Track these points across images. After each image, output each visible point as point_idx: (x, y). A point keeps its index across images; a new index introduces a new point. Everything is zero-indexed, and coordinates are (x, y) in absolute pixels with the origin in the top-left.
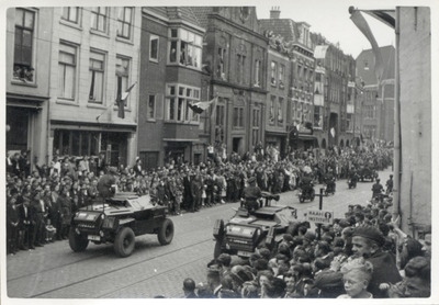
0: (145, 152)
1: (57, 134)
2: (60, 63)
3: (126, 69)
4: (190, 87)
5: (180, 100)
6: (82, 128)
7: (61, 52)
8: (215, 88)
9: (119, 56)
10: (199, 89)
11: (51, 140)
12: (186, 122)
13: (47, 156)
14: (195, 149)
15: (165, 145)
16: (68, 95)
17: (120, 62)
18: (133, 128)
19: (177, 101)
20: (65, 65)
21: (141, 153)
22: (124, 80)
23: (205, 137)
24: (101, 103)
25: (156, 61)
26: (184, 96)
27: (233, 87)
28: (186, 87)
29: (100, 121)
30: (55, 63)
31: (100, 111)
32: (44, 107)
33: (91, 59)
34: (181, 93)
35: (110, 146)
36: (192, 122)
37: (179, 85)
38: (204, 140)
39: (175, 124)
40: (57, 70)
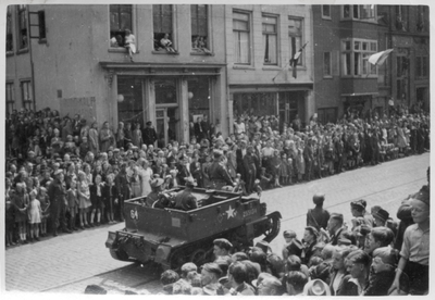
0: (323, 109)
1: (236, 97)
2: (234, 31)
3: (299, 29)
4: (365, 40)
5: (357, 55)
6: (260, 90)
7: (234, 20)
8: (394, 39)
9: (291, 18)
10: (376, 41)
11: (231, 103)
12: (364, 76)
13: (228, 118)
14: (375, 103)
15: (344, 100)
16: (244, 59)
17: (292, 23)
18: (310, 86)
19: (353, 56)
20: (239, 31)
21: (318, 110)
22: (297, 41)
23: (385, 89)
24: (276, 64)
25: (329, 18)
26: (360, 50)
27: (414, 36)
28: (362, 40)
29: (277, 82)
30: (229, 31)
31: (276, 72)
32: (222, 73)
33: (264, 24)
34: (357, 48)
35: (288, 105)
36: (371, 76)
37: (355, 39)
38: (385, 93)
39: (353, 78)
40: (231, 38)
